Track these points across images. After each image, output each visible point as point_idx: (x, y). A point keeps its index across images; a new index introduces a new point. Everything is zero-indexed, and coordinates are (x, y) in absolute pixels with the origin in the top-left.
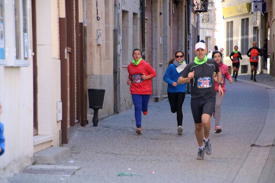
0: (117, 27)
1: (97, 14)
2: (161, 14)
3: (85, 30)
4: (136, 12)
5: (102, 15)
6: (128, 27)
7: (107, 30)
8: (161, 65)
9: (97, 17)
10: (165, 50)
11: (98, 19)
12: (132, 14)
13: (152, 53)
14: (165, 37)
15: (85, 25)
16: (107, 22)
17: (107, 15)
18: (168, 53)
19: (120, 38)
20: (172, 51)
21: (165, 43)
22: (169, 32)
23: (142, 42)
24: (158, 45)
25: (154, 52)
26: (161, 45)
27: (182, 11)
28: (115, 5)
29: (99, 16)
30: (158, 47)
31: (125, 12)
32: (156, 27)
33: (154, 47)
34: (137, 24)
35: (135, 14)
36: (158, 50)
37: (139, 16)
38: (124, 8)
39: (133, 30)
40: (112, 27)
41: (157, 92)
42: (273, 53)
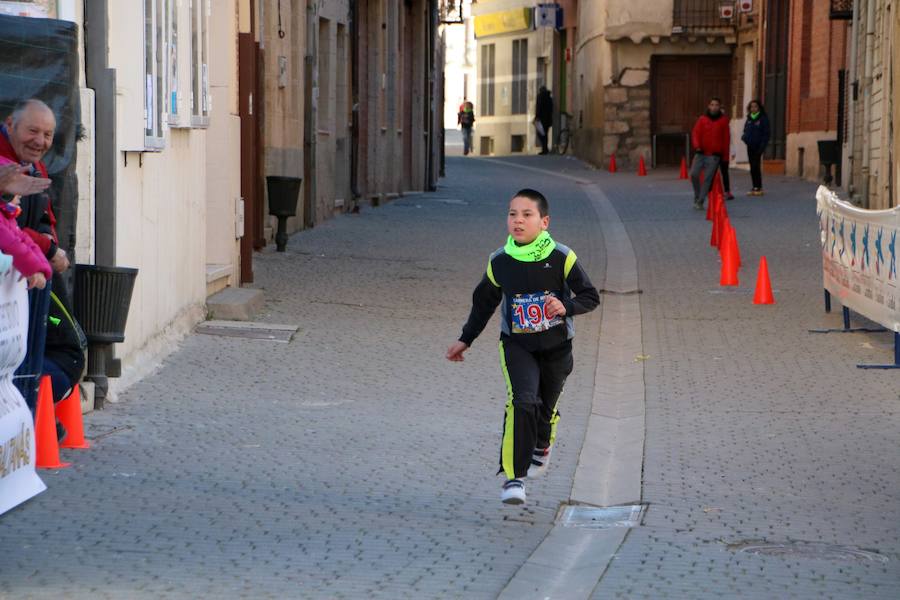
0: (311, 52)
1: (280, 24)
2: (384, 26)
3: (262, 58)
4: (342, 22)
5: (286, 28)
6: (328, 53)
7: (294, 58)
8: (383, 132)
9: (280, 32)
10: (391, 100)
11: (281, 34)
12: (336, 27)
13: (367, 106)
14: (390, 74)
15: (262, 47)
16: (294, 41)
17: (294, 26)
18: (396, 105)
19: (316, 74)
20: (402, 103)
21: (391, 87)
22: (399, 65)
23: (353, 84)
24: (380, 89)
25: (371, 103)
26: (383, 90)
27: (420, 21)
28: (309, 7)
29: (283, 29)
30: (380, 95)
31: (323, 21)
32: (376, 54)
33: (371, 93)
34: (343, 47)
35: (340, 26)
36: (380, 100)
37: (347, 30)
38: (321, 12)
39: (338, 58)
40: (301, 52)
41: (376, 185)
42: (581, 112)
